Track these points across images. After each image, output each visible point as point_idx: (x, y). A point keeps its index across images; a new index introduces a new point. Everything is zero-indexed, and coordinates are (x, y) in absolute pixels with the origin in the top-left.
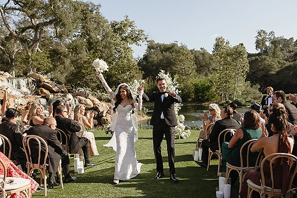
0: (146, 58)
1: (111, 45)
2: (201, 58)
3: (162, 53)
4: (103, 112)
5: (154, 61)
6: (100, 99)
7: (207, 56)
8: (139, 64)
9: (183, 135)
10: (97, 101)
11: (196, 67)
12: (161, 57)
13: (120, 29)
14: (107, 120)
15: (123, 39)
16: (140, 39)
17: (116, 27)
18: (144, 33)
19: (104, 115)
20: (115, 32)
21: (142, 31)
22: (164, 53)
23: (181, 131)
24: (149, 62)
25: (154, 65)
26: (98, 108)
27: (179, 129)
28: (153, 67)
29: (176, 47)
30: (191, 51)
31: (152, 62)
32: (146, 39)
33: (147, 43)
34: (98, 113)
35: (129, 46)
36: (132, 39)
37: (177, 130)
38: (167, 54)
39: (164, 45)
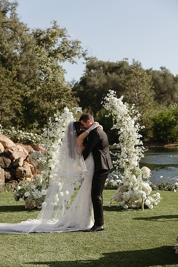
0: (84, 81)
1: (34, 61)
2: (161, 81)
3: (106, 74)
4: (18, 160)
5: (95, 85)
6: (15, 140)
7: (169, 78)
8: (73, 90)
9: (148, 202)
10: (10, 143)
11: (155, 93)
12: (105, 80)
13: (46, 40)
14: (25, 171)
15: (50, 55)
16: (76, 54)
17: (42, 37)
18: (80, 45)
19: (21, 164)
20: (39, 44)
21: (78, 42)
22: (109, 74)
23: (145, 195)
24: (88, 88)
25: (95, 91)
26: (11, 154)
27: (142, 192)
28: (93, 94)
29: (125, 67)
30: (148, 71)
31: (93, 88)
32: (84, 55)
33: (85, 61)
34: (12, 161)
35: (60, 64)
36: (64, 55)
37: (139, 194)
38: (114, 76)
39: (110, 64)
